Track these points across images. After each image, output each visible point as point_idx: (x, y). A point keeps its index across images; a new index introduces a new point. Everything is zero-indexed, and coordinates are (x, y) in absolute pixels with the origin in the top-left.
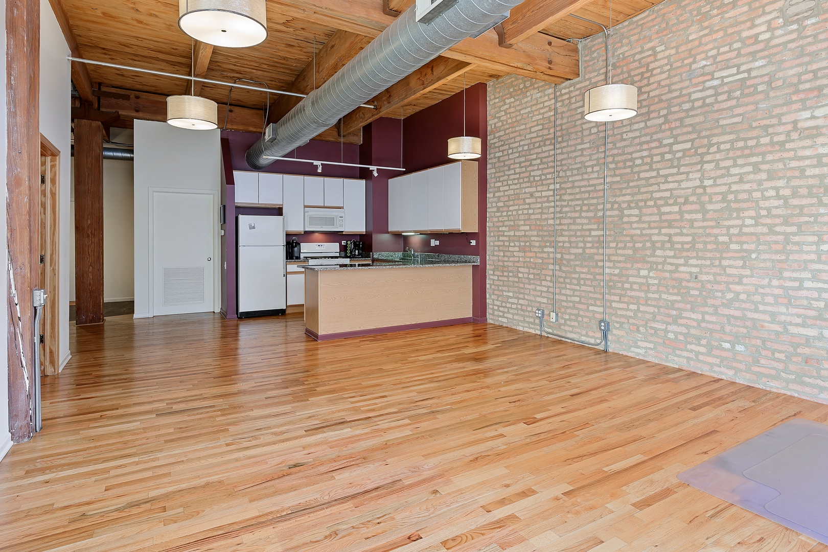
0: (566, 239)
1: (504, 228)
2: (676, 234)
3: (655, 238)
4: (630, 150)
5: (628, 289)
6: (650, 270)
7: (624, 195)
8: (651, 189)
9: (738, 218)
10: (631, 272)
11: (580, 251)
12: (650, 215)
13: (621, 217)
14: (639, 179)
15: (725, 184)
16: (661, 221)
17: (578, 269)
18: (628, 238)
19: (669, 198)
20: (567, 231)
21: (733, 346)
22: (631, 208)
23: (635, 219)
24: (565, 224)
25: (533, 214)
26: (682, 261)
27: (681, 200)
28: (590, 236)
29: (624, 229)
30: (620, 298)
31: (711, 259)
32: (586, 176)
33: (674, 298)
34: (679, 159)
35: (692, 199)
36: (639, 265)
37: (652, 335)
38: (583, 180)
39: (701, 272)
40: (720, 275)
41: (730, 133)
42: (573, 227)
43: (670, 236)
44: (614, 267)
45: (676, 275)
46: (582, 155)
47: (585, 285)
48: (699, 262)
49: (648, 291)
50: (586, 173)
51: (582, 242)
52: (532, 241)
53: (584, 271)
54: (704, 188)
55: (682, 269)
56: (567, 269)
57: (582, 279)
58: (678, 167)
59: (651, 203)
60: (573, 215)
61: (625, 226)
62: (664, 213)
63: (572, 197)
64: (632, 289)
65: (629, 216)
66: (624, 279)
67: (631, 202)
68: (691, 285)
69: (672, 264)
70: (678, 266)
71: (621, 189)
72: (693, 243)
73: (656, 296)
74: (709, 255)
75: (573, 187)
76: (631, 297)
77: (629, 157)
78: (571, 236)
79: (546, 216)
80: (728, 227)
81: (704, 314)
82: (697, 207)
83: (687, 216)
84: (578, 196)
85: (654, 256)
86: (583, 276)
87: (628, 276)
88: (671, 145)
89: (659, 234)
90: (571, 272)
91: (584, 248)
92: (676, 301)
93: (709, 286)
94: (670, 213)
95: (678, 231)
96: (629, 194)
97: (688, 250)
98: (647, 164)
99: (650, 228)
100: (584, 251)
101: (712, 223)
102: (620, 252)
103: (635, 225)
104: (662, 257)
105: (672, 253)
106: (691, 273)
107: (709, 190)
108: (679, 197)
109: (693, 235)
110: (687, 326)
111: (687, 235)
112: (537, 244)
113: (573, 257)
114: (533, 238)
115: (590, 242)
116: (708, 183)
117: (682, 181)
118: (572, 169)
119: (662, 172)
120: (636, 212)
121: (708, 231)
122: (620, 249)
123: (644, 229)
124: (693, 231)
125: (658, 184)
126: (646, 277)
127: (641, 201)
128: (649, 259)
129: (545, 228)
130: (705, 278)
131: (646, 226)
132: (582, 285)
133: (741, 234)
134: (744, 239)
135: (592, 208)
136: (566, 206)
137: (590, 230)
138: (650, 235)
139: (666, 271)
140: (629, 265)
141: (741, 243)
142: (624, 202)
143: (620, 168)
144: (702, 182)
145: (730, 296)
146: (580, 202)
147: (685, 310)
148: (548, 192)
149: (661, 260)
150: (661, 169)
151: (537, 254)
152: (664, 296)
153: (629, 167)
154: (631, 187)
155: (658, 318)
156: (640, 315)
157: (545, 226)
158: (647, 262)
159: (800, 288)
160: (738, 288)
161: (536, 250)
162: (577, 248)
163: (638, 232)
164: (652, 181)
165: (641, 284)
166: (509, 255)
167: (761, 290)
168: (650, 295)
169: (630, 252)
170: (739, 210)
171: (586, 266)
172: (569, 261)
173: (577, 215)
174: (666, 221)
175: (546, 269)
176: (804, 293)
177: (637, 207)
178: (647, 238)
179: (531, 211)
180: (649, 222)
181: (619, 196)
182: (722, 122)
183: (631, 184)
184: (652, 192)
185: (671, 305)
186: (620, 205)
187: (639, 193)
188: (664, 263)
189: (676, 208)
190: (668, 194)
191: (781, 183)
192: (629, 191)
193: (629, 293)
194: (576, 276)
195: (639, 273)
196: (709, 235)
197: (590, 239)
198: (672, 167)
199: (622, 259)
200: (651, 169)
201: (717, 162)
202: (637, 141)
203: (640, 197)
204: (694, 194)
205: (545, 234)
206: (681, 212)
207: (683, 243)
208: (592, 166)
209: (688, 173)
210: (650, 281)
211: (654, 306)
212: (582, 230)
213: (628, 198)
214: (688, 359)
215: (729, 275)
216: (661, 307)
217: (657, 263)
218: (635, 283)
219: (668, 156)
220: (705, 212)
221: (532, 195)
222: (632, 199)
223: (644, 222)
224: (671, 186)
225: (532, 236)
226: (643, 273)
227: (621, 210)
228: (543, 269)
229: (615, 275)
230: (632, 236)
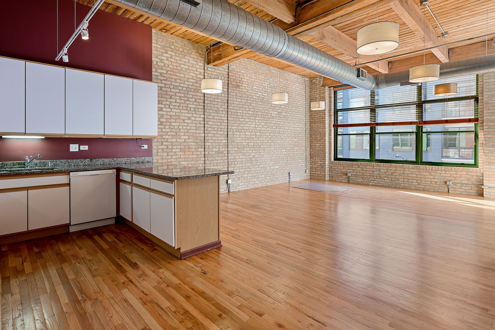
0: (210, 144)
1: (167, 137)
2: (250, 142)
3: (244, 144)
4: (237, 108)
5: (236, 164)
6: (243, 155)
7: (234, 126)
8: (242, 125)
9: (262, 138)
10: (237, 157)
11: (217, 150)
12: (243, 135)
13: (233, 135)
14: (239, 121)
15: (260, 127)
16: (246, 138)
17: (216, 158)
18: (236, 144)
19: (248, 130)
20: (211, 140)
21: (262, 176)
22: (237, 132)
23: (238, 136)
24: (210, 137)
25: (190, 129)
26: (251, 152)
27: (251, 131)
28: (221, 143)
29: (235, 140)
30: (234, 168)
31: (258, 150)
32: (219, 115)
33: (250, 164)
34: (250, 117)
35: (253, 131)
36: (240, 154)
37: (243, 180)
38: (218, 116)
39: (255, 155)
40: (259, 155)
41: (261, 112)
42: (214, 138)
43: (248, 143)
44: (232, 156)
45: (250, 157)
46: (217, 104)
47: (220, 165)
48: (255, 151)
49: (242, 164)
50: (219, 113)
51: (218, 145)
52: (190, 145)
53: (220, 159)
54: (256, 128)
55: (251, 154)
56: (211, 159)
57: (219, 163)
58: (250, 119)
59: (243, 131)
60: (213, 132)
61: (235, 139)
62: (247, 135)
63: (213, 123)
64: (238, 164)
65: (236, 135)
66: (235, 160)
67: (237, 129)
68: (253, 159)
69: (249, 153)
70: (250, 153)
71: (233, 124)
72: (254, 145)
73: (245, 165)
74: (257, 149)
75: (213, 119)
76: (237, 167)
77: (236, 111)
78: (213, 142)
79: (199, 131)
80: (261, 140)
81: (256, 168)
82: (254, 133)
83: (252, 136)
84: (216, 124)
85: (244, 150)
86: (219, 161)
87: (236, 159)
88: (248, 111)
89: (245, 142)
90: (213, 160)
91: (219, 148)
92: (250, 165)
93: (257, 159)
94: (248, 135)
95: (250, 141)
96: (236, 126)
97: (253, 148)
98: (241, 116)
99: (242, 140)
100: (219, 150)
101: (258, 139)
102: (233, 149)
103: (238, 139)
104: (246, 150)
105: (248, 149)
106: (253, 155)
107: (257, 129)
108: (250, 130)
109: (254, 143)
110: (252, 173)
111: (252, 143)
112: (193, 147)
113: (214, 153)
114: (190, 144)
115: (221, 145)
116: (257, 126)
117: (251, 124)
118: (213, 110)
119: (246, 120)
120: (238, 133)
121: (257, 141)
122: (233, 148)
123: (241, 140)
124: (254, 141)
125: (245, 124)
126: (242, 158)
127: (240, 129)
128: (243, 152)
129: (199, 138)
130: (256, 156)
131: (241, 139)
132: (218, 166)
133: (263, 143)
134: (264, 144)
135: (222, 130)
136: (210, 127)
137: (221, 140)
138: (243, 143)
139: (247, 155)
140: (236, 154)
141: (263, 145)
142: (234, 129)
143: (233, 115)
144: (255, 126)
145: (261, 161)
146: (217, 127)
147: (252, 168)
148: (200, 118)
149: (246, 152)
150: (245, 119)
151: (194, 153)
152: (247, 164)
153: (236, 115)
154: (237, 123)
155: (245, 173)
156: (240, 173)
157: (199, 137)
158: (242, 153)
159: (272, 157)
160: (263, 158)
161: (193, 150)
162: (216, 148)
163: (239, 141)
164: (243, 122)
165: (240, 161)
166: (172, 154)
167: (267, 158)
168: (243, 165)
169: (237, 149)
170: (263, 136)
171: (220, 157)
172: (212, 155)
173: (215, 132)
174: (247, 138)
175: (199, 160)
176: (273, 158)
177: (239, 132)
178: (242, 144)
179: (189, 128)
180: (242, 138)
181: (233, 126)
182: (260, 108)
183: (237, 122)
184: (243, 127)
185: (249, 168)
186: (233, 130)
187: (239, 126)
188: (246, 153)
189: (249, 133)
190: (247, 128)
191: (269, 129)
192: (236, 125)
193: (237, 166)
194: (216, 162)
195: (240, 157)
196: (257, 143)
197: (221, 144)
198: (248, 119)
199: (234, 152)
200: (242, 118)
201: (258, 120)
202: (238, 106)
203: (239, 128)
204: (253, 129)
205: (198, 141)
206: (251, 135)
207: (251, 145)
208: (222, 111)
209: (252, 122)
210: (243, 160)
211: (244, 169)
212: (218, 140)
213: (236, 128)
214: (253, 184)
215: (261, 155)
216: (246, 169)
217: (245, 153)
218: (238, 161)
219: (247, 115)
220: (256, 135)
221: (189, 118)
222: (237, 128)
223: (241, 138)
224: (248, 125)
225: (190, 142)
226: (241, 157)
227: (233, 132)
228: (198, 161)
229: (232, 159)
230: (237, 143)
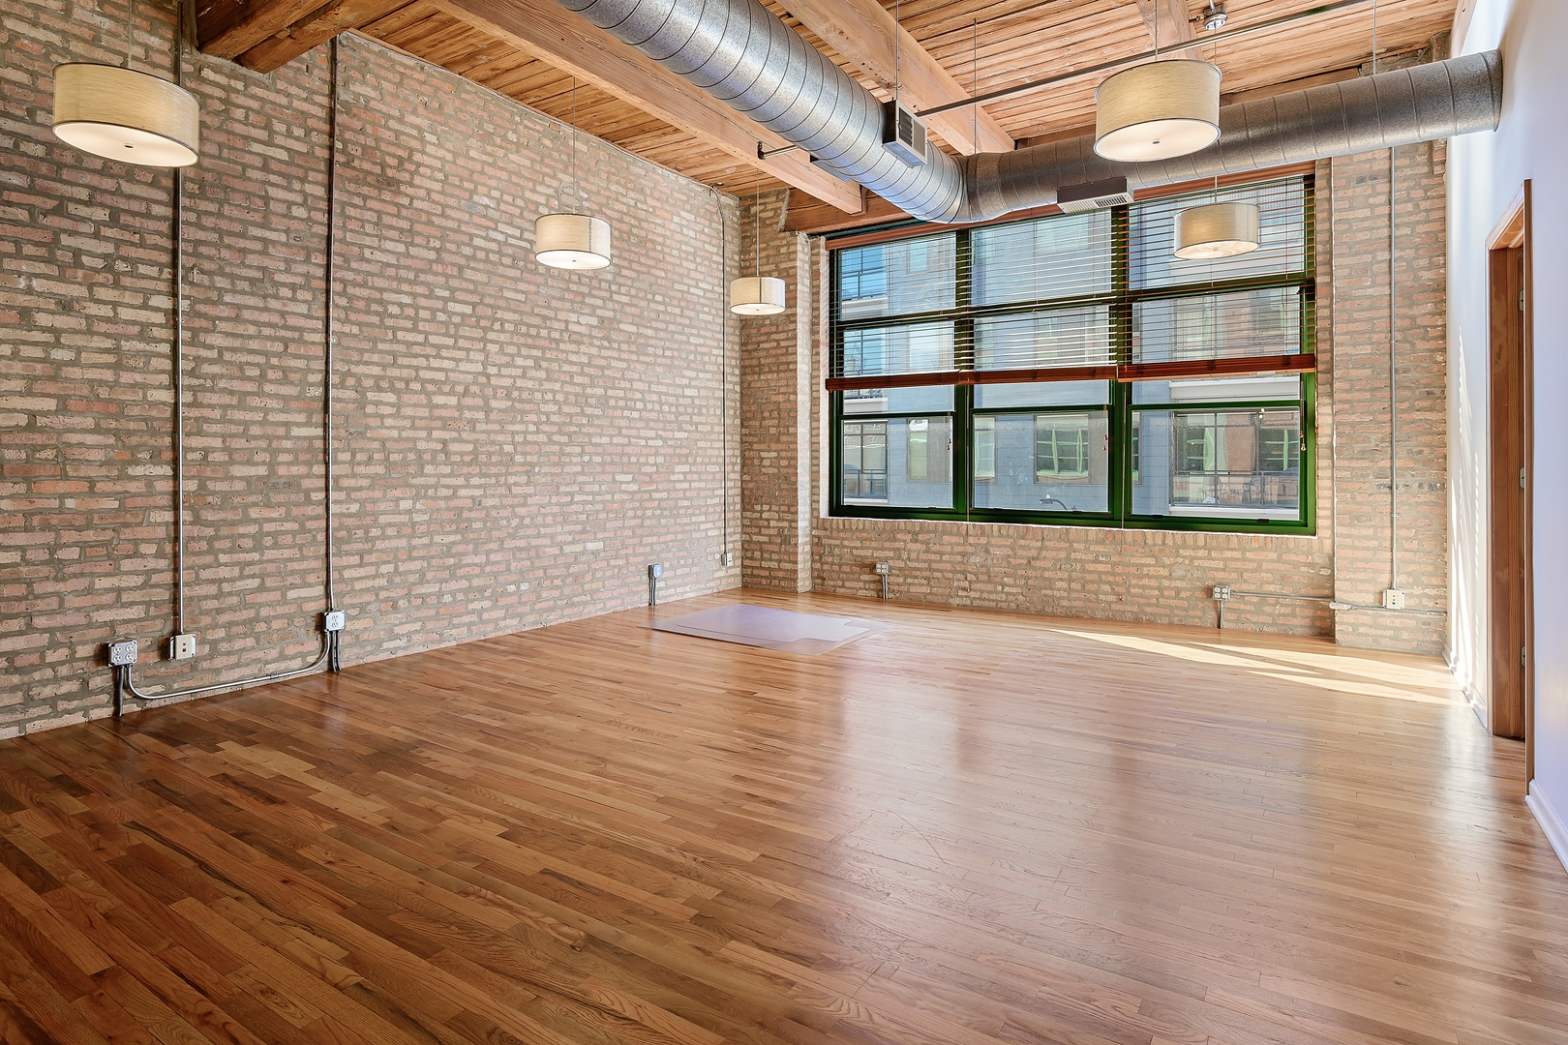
0: (217, 443)
2: (454, 440)
3: (422, 445)
4: (380, 283)
5: (377, 538)
6: (416, 498)
7: (367, 363)
8: (415, 362)
9: (522, 422)
10: (382, 506)
11: (262, 471)
12: (415, 405)
13: (361, 404)
14: (395, 340)
15: (510, 377)
16: (432, 418)
17: (254, 513)
18: (376, 445)
19: (444, 383)
20: (217, 422)
21: (518, 587)
22: (380, 389)
23: (388, 410)
24: (212, 407)
25: (74, 363)
26: (461, 481)
27: (460, 389)
28: (287, 437)
29: (368, 427)
30: (362, 558)
31: (497, 476)
32: (273, 304)
33: (452, 538)
34: (457, 326)
35: (474, 389)
36: (398, 493)
37: (418, 608)
38: (266, 309)
39: (485, 496)
40: (506, 496)
41: (515, 312)
42: (238, 415)
43: (445, 442)
44: (349, 500)
45: (454, 503)
46: (264, 253)
47: (276, 546)
48: (483, 481)
49: (412, 536)
50: (276, 297)
51: (265, 450)
52: (70, 445)
53: (275, 515)
54: (488, 376)
55: (462, 492)
56: (221, 515)
57: (268, 534)
58: (456, 337)
59: (415, 386)
60: (236, 385)
61: (372, 422)
62: (437, 406)
63: (237, 343)
64: (385, 537)
65: (377, 403)
66: (368, 520)
67: (383, 378)
68: (473, 515)
69: (447, 487)
70: (456, 488)
71: (361, 351)
72: (475, 453)
73: (425, 540)
74: (494, 470)
75: (237, 319)
76: (382, 551)
77: (378, 295)
78: (232, 436)
79: (138, 378)
80: (514, 433)
81: (488, 552)
82: (479, 402)
83: (467, 414)
84: (253, 345)
85: (422, 475)
86: (268, 527)
87: (375, 515)
88: (445, 300)
89: (429, 438)
90: (233, 523)
91: (272, 465)
92: (454, 543)
93: (494, 513)
94: (445, 406)
95: (455, 435)
96: (377, 364)
97: (470, 464)
98: (408, 318)
99: (413, 427)
100: (272, 472)
101: (496, 427)
102: (360, 469)
103: (389, 422)
104: (434, 476)
105: (447, 470)
106: (473, 498)
107: (494, 381)
108: (459, 383)
109: (475, 442)
110: (468, 578)
111: (467, 442)
112: (98, 455)
113: (239, 486)
114: (74, 438)
115: (288, 451)
116: (492, 370)
117: (461, 360)
118: (233, 277)
119: (432, 339)
120: (391, 398)
121: (492, 437)
122: (359, 464)
123: (404, 428)
124: (475, 436)
125: (426, 357)
126: (409, 512)
127: (400, 379)
128: (414, 481)
129: (136, 411)
130: (489, 502)
131: (407, 423)
132: (267, 548)
133: (526, 442)
134: (528, 448)
135: (293, 377)
136: (212, 362)
137: (287, 425)
138: (415, 440)
139: (440, 498)
140: (378, 494)
141: (525, 454)
142: (367, 376)
143: (358, 311)
144: (485, 368)
145: (515, 522)
146: (261, 360)
147: (464, 554)
148: (144, 312)
149: (432, 481)
150: (431, 333)
151: (98, 485)
152: (437, 539)
153: (377, 313)
154: (381, 352)
155: (429, 576)
156: (397, 580)
157: (135, 403)
158: (410, 486)
159: (571, 503)
160: (522, 511)
161: (93, 472)
162: (250, 462)
163: (395, 434)
164: (417, 349)
165: (399, 526)
167: (543, 511)
168: (416, 542)
169: (381, 470)
170: (523, 412)
171: (279, 505)
172: (226, 496)
173: (250, 387)
174: (439, 418)
175: (140, 524)
176: (574, 507)
177: (393, 390)
178: (410, 445)
179: (58, 354)
180: (413, 419)
181: (358, 363)
182: (507, 294)
183: (380, 346)
184: (417, 369)
185: (448, 551)
186: (359, 380)
187: (394, 364)
188: (436, 487)
189: (453, 401)
190: (441, 376)
191: (557, 386)
192: (375, 358)
193: (380, 545)
194: (252, 529)
195: (397, 506)
196: (493, 443)
197: (287, 444)
198: (447, 335)
199: (365, 483)
200: (415, 329)
201: (502, 344)
202: (391, 272)
203: (395, 372)
204: (475, 383)
205: (132, 426)
206: (460, 408)
207: (462, 454)
208: (293, 287)
209: (468, 350)
210: (417, 518)
211: (422, 558)
212: (264, 423)
213: (376, 371)
214: (470, 625)
215: (515, 496)
216: (433, 557)
217: (427, 487)
218: (390, 525)
219: (441, 317)
220: (488, 410)
221: (66, 306)
222: (381, 373)
223: (405, 418)
224: (447, 364)
225: (73, 431)
226: (405, 505)
227: (359, 388)
228: (127, 525)
229: (350, 515)
230: (383, 442)
